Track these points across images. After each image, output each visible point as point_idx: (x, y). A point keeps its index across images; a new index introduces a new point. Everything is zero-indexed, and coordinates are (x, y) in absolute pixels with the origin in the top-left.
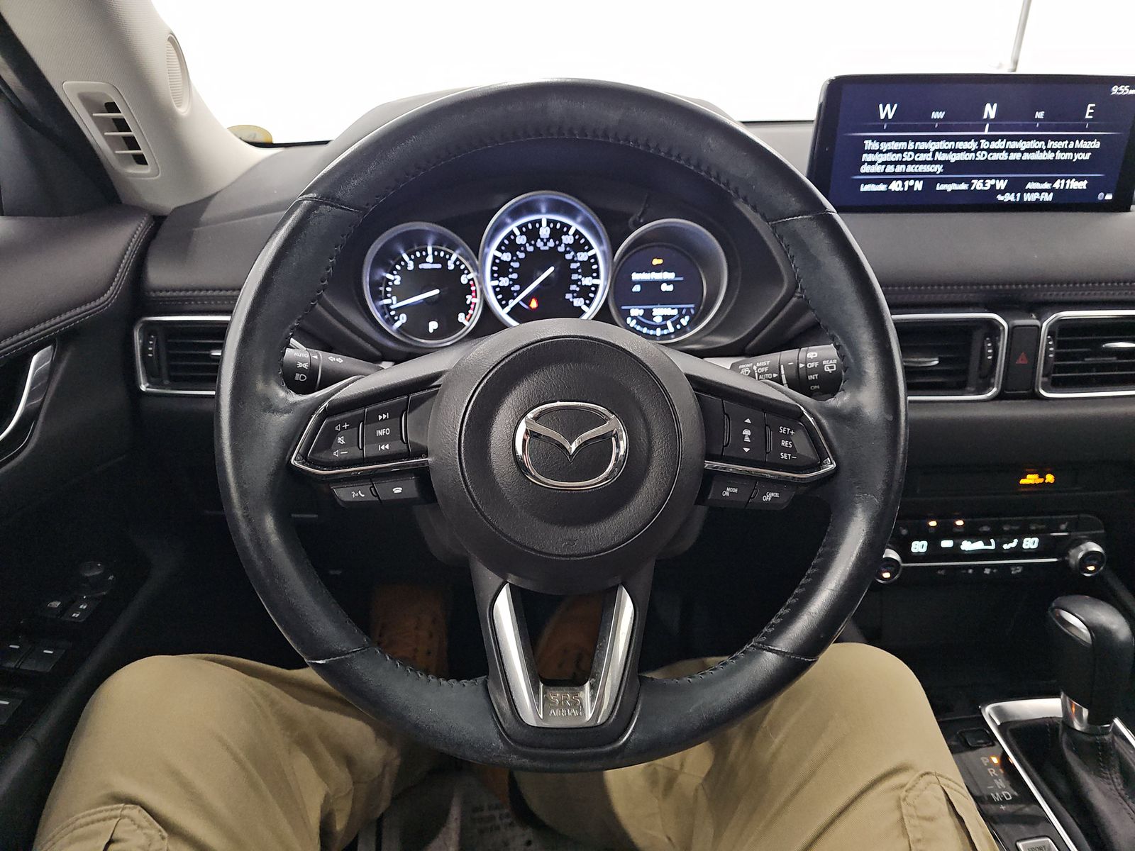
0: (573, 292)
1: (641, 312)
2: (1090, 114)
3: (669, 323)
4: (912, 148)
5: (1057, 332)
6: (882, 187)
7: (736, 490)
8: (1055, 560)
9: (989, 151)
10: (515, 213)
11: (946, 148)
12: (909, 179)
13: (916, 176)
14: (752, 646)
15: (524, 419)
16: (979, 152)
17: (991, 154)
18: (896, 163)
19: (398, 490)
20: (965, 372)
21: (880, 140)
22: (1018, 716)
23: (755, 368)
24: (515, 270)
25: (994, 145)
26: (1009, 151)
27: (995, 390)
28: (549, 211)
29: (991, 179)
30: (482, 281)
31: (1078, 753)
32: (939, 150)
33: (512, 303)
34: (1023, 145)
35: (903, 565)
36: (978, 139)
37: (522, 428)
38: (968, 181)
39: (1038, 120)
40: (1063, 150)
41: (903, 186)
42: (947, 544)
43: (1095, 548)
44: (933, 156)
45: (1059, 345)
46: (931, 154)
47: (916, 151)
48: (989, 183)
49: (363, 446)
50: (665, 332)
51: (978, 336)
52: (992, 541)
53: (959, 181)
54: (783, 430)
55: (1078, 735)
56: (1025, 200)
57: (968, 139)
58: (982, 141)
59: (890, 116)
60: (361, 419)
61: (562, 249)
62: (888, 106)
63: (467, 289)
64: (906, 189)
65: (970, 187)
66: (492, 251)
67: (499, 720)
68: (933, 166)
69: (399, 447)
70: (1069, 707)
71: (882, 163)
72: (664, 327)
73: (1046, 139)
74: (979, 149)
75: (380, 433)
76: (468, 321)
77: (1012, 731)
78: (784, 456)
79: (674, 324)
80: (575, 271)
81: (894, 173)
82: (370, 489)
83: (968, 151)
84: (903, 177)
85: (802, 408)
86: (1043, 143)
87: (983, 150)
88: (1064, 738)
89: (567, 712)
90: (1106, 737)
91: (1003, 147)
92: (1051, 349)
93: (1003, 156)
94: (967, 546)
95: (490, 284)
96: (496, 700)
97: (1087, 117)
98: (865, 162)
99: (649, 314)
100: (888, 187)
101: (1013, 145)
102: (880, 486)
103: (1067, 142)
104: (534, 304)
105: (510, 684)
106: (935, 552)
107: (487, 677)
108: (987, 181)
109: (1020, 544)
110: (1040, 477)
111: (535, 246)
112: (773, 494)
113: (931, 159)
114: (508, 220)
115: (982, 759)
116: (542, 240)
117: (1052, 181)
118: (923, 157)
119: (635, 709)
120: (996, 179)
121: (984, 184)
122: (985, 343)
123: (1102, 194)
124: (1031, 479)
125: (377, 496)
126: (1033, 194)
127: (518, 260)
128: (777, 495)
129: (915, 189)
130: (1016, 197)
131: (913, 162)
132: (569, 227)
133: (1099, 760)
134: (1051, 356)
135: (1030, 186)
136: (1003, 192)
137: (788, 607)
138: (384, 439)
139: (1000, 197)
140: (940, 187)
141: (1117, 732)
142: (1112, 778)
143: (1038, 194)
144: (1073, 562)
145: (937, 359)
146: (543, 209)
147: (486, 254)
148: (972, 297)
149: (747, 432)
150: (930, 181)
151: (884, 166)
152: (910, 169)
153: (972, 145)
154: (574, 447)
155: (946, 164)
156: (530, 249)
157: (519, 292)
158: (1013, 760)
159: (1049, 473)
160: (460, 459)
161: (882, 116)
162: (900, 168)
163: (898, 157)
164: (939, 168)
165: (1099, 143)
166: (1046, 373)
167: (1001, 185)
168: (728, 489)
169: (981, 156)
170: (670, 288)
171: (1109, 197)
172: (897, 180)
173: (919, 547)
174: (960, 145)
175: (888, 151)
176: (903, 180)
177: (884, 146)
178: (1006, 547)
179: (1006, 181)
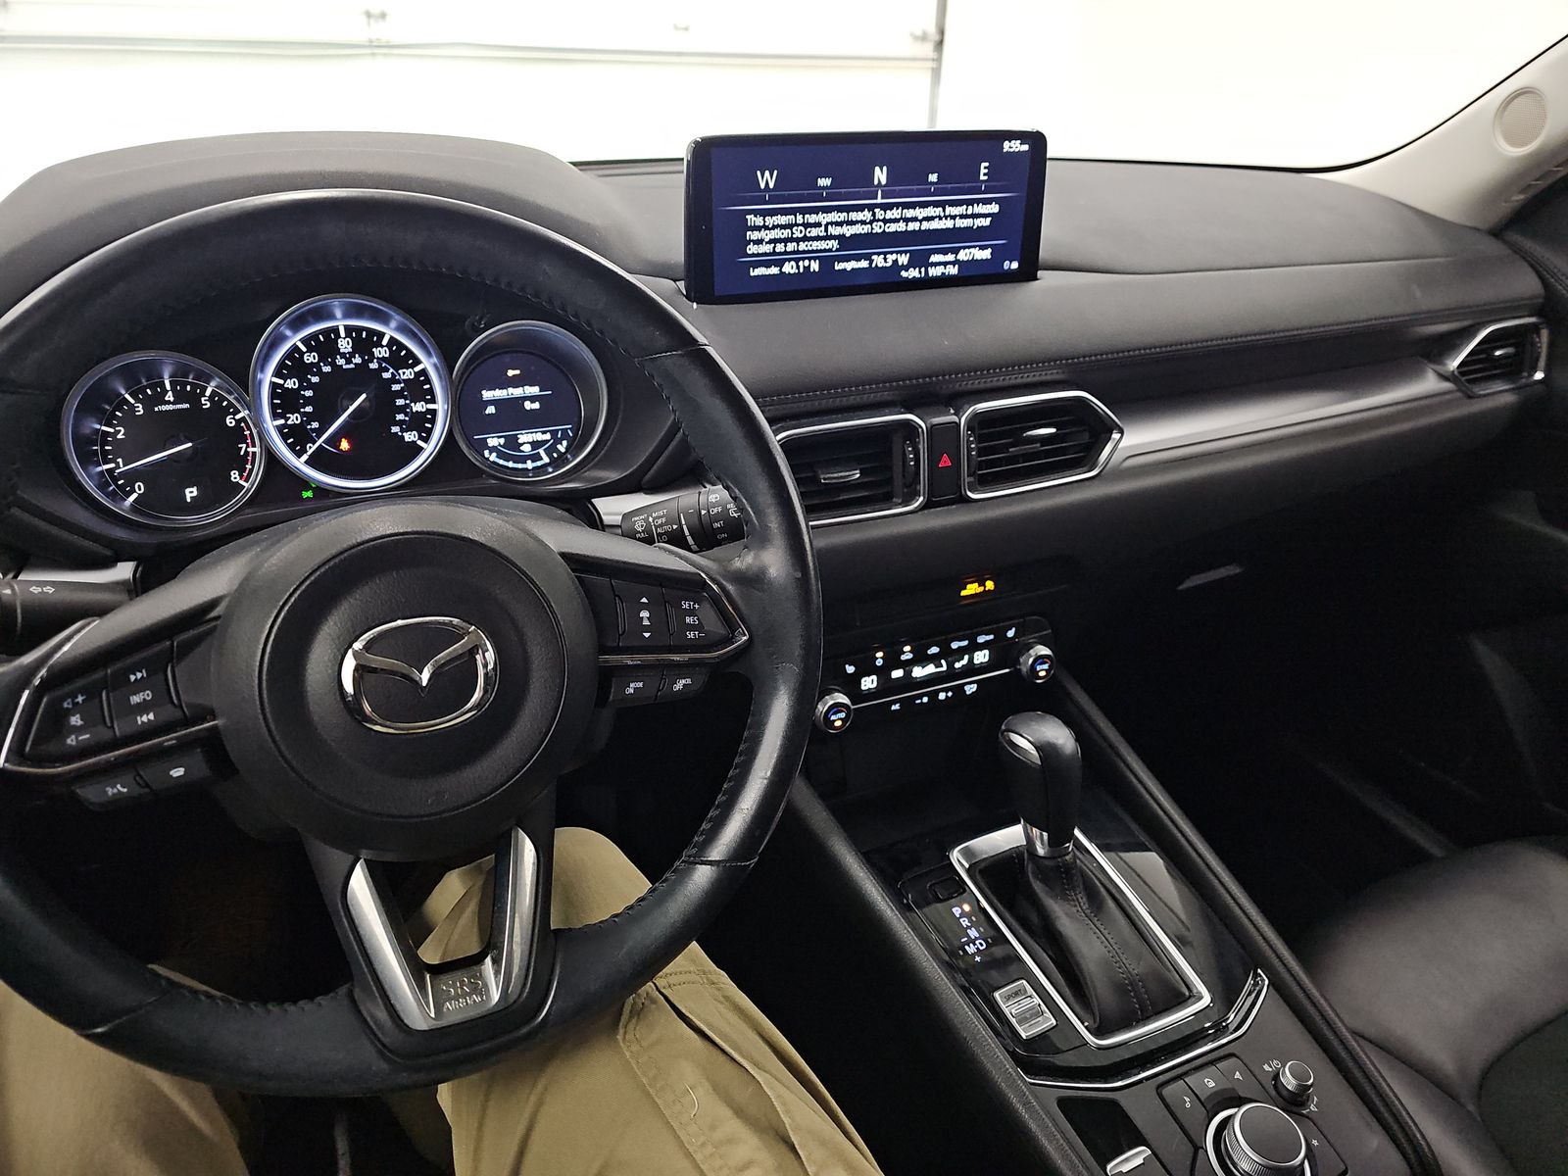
0: (400, 423)
1: (502, 441)
2: (985, 174)
3: (541, 451)
4: (801, 222)
5: (976, 425)
6: (774, 270)
7: (641, 685)
8: (1007, 670)
9: (885, 221)
10: (297, 324)
11: (839, 220)
12: (803, 259)
13: (810, 255)
14: (683, 862)
15: (350, 651)
16: (875, 223)
17: (888, 225)
18: (786, 241)
19: (177, 772)
20: (889, 481)
21: (764, 213)
22: (986, 853)
23: (651, 519)
24: (308, 401)
25: (889, 215)
26: (907, 220)
27: (921, 499)
28: (346, 316)
29: (892, 253)
30: (259, 423)
31: (1045, 881)
32: (832, 223)
33: (311, 448)
34: (920, 213)
35: (852, 707)
36: (871, 208)
37: (349, 664)
38: (868, 257)
39: (932, 183)
40: (962, 217)
41: (798, 267)
42: (897, 674)
43: (1044, 651)
44: (826, 230)
45: (980, 439)
46: (823, 228)
47: (807, 225)
48: (891, 258)
49: (112, 722)
50: (539, 463)
51: (897, 439)
52: (943, 662)
53: (858, 258)
54: (686, 605)
55: (1041, 860)
56: (930, 275)
57: (860, 208)
58: (877, 210)
59: (771, 186)
60: (104, 684)
61: (374, 366)
62: (767, 173)
63: (238, 434)
64: (801, 270)
65: (871, 264)
66: (267, 377)
67: (375, 1035)
68: (828, 241)
69: (170, 713)
70: (1029, 831)
71: (771, 242)
72: (536, 458)
73: (942, 204)
74: (874, 220)
75: (136, 699)
76: (247, 480)
77: (981, 871)
78: (691, 635)
79: (548, 452)
80: (400, 394)
81: (786, 253)
82: (135, 779)
83: (863, 222)
84: (797, 256)
85: (704, 575)
86: (941, 209)
87: (879, 220)
88: (1030, 868)
89: (466, 1002)
90: (1067, 858)
91: (899, 217)
92: (973, 446)
93: (901, 227)
94: (918, 672)
95: (271, 425)
96: (369, 1011)
97: (983, 178)
98: (750, 241)
99: (513, 443)
100: (780, 270)
101: (910, 213)
102: (797, 652)
103: (965, 207)
104: (345, 445)
105: (386, 987)
106: (887, 687)
107: (352, 985)
108: (888, 256)
109: (971, 660)
110: (980, 586)
111: (333, 364)
112: (684, 681)
113: (823, 234)
114: (288, 333)
115: (954, 910)
116: (343, 356)
117: (956, 251)
118: (814, 232)
119: (552, 971)
120: (897, 253)
121: (885, 259)
122: (906, 447)
123: (1007, 263)
124: (972, 589)
125: (147, 786)
126: (937, 267)
127: (311, 386)
128: (689, 681)
129: (812, 270)
130: (920, 272)
131: (805, 239)
132: (381, 335)
133: (1063, 883)
134: (973, 453)
135: (934, 258)
136: (906, 268)
137: (718, 807)
138: (144, 707)
139: (904, 274)
140: (839, 266)
141: (1079, 846)
142: (1078, 900)
143: (943, 267)
144: (1024, 669)
145: (858, 471)
146: (338, 313)
147: (260, 382)
148: (886, 396)
149: (645, 614)
150: (827, 261)
151: (773, 245)
152: (802, 246)
153: (866, 215)
154: (425, 677)
155: (840, 238)
156: (327, 369)
157: (320, 432)
158: (984, 904)
159: (988, 579)
160: (265, 718)
161: (763, 186)
162: (791, 247)
163: (786, 233)
164: (834, 244)
165: (997, 206)
166: (971, 472)
167: (904, 259)
168: (632, 685)
169: (877, 228)
170: (536, 406)
171: (1015, 265)
172: (789, 260)
173: (869, 683)
174: (854, 216)
175: (774, 227)
176: (797, 261)
177: (770, 221)
178: (957, 665)
179: (908, 255)
